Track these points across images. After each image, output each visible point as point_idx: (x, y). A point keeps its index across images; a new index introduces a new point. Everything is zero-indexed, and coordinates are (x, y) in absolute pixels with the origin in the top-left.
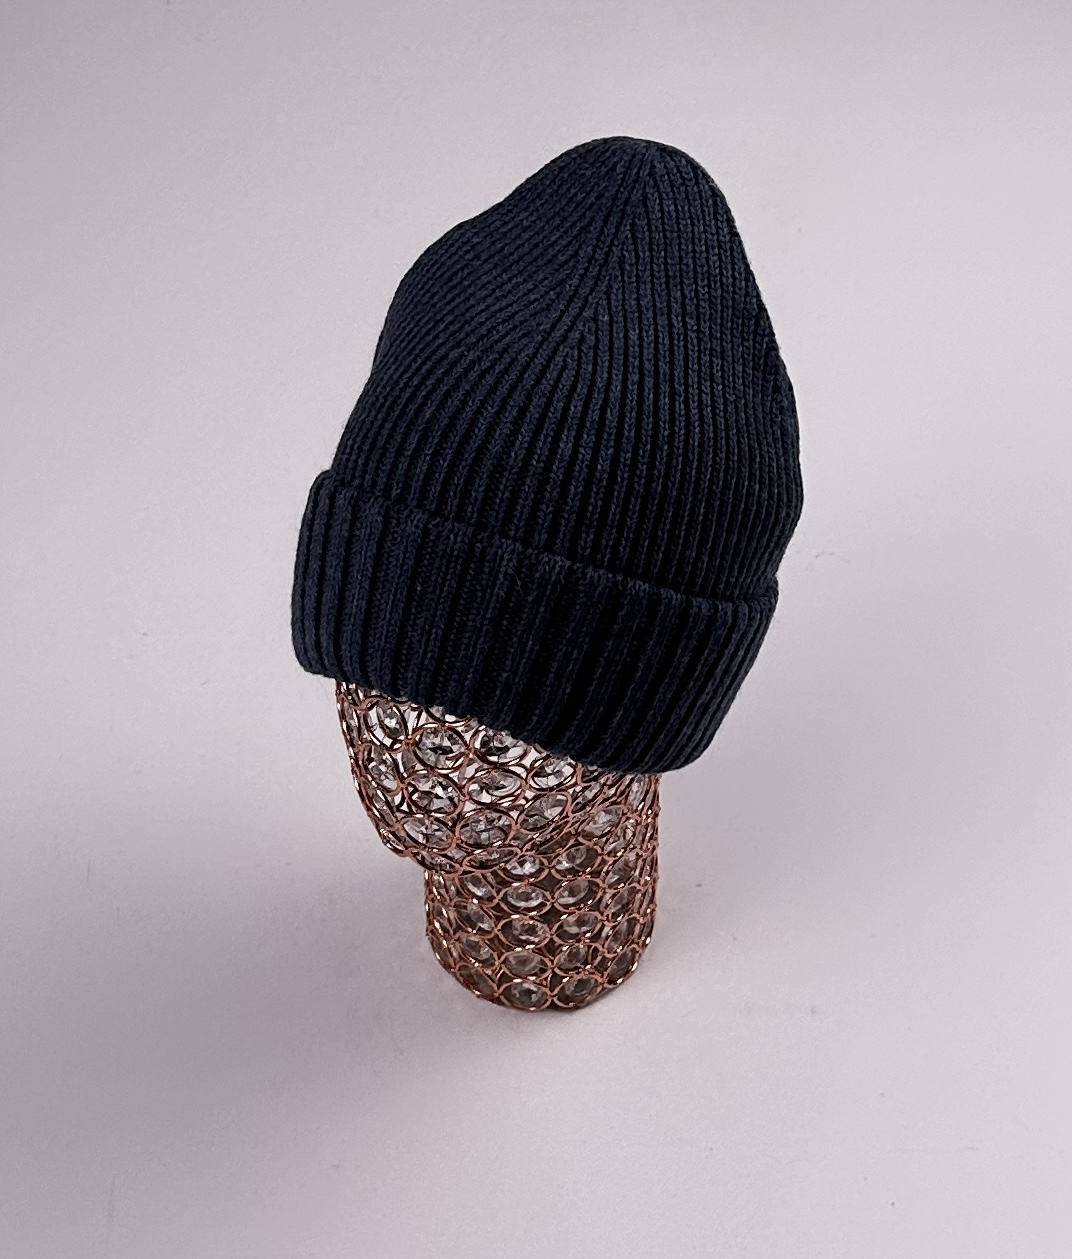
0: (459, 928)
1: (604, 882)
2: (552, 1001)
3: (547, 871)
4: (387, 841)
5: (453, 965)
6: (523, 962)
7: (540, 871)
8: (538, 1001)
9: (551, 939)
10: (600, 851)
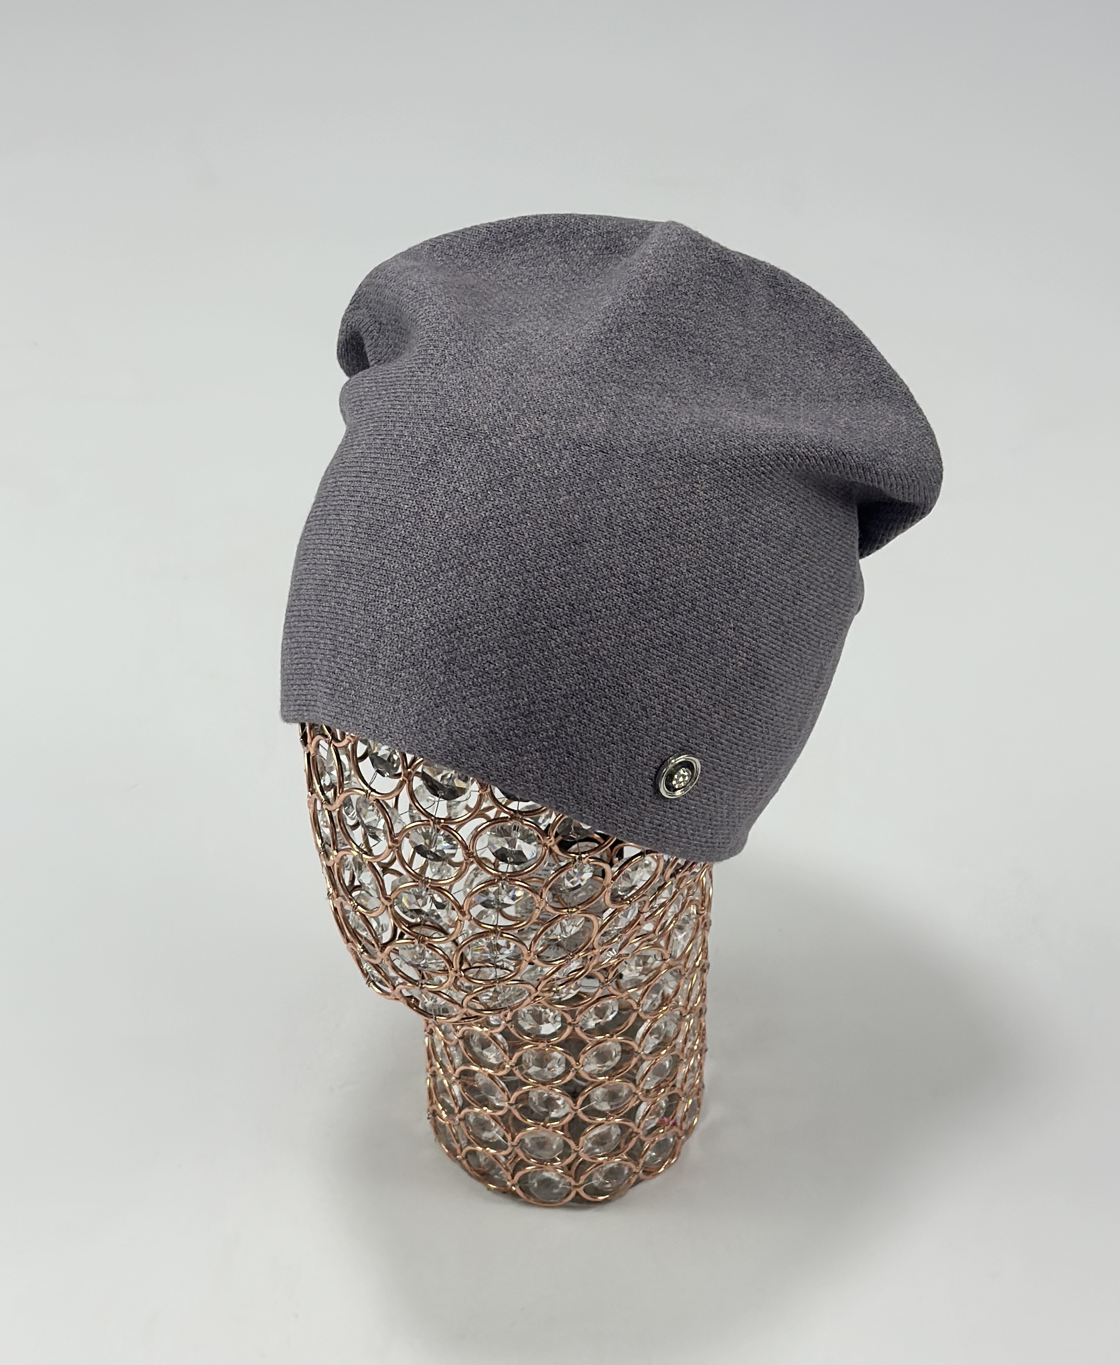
0: (466, 1104)
1: (639, 1046)
2: (577, 1194)
3: (569, 1030)
4: (371, 981)
5: (459, 1151)
6: (541, 1144)
7: (563, 1029)
8: (560, 1194)
9: (576, 1114)
10: (635, 1007)
